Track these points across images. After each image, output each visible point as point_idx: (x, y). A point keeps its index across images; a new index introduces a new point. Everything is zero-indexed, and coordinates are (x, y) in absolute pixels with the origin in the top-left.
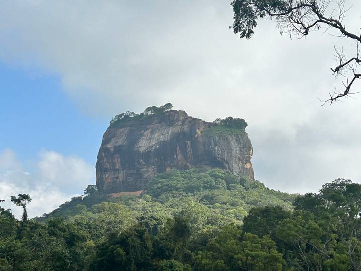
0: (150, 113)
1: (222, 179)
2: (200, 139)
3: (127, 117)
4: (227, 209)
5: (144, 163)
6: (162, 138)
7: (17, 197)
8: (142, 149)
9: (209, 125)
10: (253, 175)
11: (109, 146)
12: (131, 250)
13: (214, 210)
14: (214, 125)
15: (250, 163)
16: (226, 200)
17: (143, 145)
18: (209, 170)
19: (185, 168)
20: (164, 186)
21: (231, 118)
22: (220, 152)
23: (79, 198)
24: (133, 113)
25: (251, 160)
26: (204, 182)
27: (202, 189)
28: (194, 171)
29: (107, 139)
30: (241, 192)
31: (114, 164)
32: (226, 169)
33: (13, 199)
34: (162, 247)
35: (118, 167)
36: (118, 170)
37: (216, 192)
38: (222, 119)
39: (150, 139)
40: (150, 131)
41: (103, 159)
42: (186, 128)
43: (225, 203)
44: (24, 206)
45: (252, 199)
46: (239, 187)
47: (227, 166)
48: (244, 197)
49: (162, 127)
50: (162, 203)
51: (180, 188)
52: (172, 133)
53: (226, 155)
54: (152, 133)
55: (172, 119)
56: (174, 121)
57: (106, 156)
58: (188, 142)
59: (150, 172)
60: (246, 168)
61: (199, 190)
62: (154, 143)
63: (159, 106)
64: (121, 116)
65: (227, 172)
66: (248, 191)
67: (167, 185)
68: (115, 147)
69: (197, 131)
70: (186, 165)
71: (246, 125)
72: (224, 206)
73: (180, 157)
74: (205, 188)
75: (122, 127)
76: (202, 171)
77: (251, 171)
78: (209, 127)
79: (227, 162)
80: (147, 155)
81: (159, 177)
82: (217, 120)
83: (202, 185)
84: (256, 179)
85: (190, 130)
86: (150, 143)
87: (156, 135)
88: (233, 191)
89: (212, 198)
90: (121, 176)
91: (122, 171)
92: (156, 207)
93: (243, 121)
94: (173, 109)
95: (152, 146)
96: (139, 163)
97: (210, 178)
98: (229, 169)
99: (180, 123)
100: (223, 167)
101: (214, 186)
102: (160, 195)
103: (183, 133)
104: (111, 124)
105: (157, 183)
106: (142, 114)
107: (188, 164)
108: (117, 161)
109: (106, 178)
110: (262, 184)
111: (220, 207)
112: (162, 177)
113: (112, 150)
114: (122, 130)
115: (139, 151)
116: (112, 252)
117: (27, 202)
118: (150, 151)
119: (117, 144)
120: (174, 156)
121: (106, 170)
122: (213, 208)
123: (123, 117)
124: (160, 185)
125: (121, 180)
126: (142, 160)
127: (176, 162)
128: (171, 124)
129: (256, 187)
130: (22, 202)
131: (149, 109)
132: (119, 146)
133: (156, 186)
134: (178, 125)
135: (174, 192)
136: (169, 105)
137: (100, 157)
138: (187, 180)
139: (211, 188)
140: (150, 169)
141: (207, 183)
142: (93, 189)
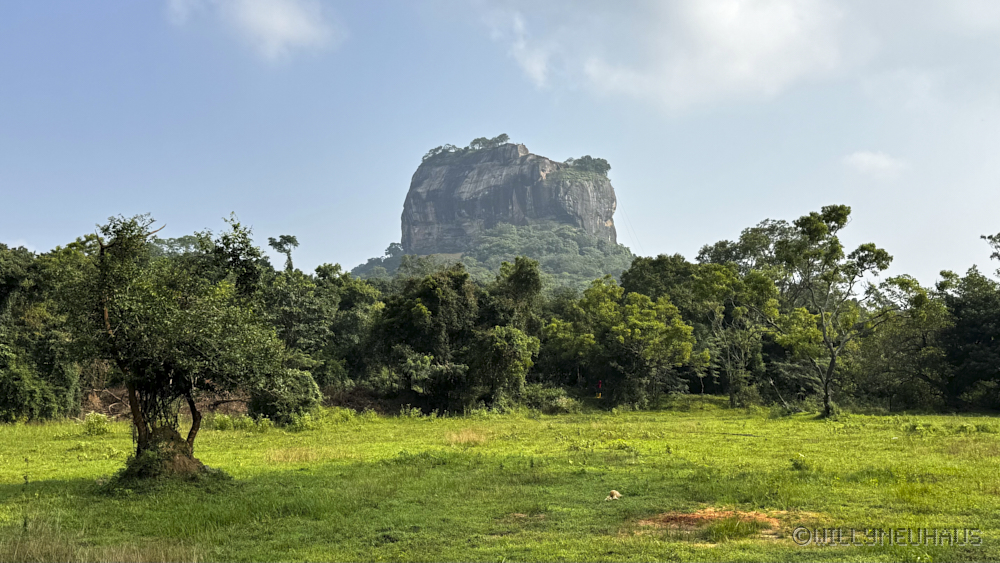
0: (477, 147)
1: (573, 239)
2: (545, 184)
3: (445, 151)
4: (579, 280)
5: (467, 215)
6: (493, 182)
7: (278, 240)
8: (465, 196)
9: (559, 166)
10: (615, 236)
11: (420, 190)
12: (441, 308)
13: (561, 280)
14: (566, 166)
15: (612, 220)
16: (577, 268)
17: (466, 190)
18: (556, 227)
19: (523, 223)
20: (494, 246)
21: (589, 157)
22: (571, 203)
23: (378, 260)
24: (454, 147)
25: (613, 217)
26: (549, 243)
27: (544, 252)
28: (534, 228)
29: (417, 180)
30: (598, 258)
31: (426, 216)
32: (578, 226)
33: (273, 243)
34: (493, 305)
35: (431, 219)
36: (430, 223)
37: (564, 256)
38: (575, 158)
39: (477, 182)
40: (476, 171)
41: (411, 208)
42: (526, 169)
43: (576, 272)
44: (288, 252)
45: (614, 268)
46: (597, 252)
47: (580, 223)
48: (602, 265)
49: (493, 166)
50: (490, 269)
51: (514, 250)
52: (507, 175)
53: (579, 207)
54: (480, 174)
55: (507, 155)
56: (510, 158)
57: (415, 204)
58: (528, 188)
59: (473, 228)
60: (607, 228)
61: (541, 254)
62: (481, 188)
63: (489, 138)
64: (437, 149)
65: (580, 231)
66: (608, 257)
67: (498, 245)
68: (428, 191)
69: (542, 173)
70: (524, 219)
71: (608, 167)
72: (575, 276)
73: (516, 208)
74: (549, 251)
75: (438, 165)
76: (545, 228)
77: (613, 231)
78: (558, 168)
79: (580, 217)
80: (471, 204)
81: (486, 234)
82: (570, 160)
83: (546, 247)
84: (618, 243)
85: (532, 172)
86: (476, 187)
87: (486, 177)
88: (588, 257)
89: (558, 265)
90: (435, 230)
91: (436, 226)
92: (482, 273)
93: (604, 161)
94: (509, 142)
95: (479, 192)
96: (460, 215)
97: (557, 238)
98: (583, 226)
99: (518, 162)
100: (576, 225)
101: (562, 249)
102: (487, 258)
103: (522, 176)
104: (424, 160)
105: (484, 242)
106: (467, 148)
107: (527, 218)
108: (430, 210)
109: (415, 234)
110: (628, 249)
111: (570, 277)
112: (490, 235)
113: (424, 196)
114: (438, 169)
115: (460, 198)
116: (409, 310)
117: (292, 247)
118: (476, 199)
119: (432, 189)
120: (507, 208)
121: (415, 223)
122: (560, 277)
123: (440, 151)
124: (487, 245)
125: (435, 237)
126: (464, 211)
127: (510, 215)
128: (507, 163)
129: (619, 252)
130: (286, 247)
131: (476, 141)
132: (434, 191)
133: (482, 246)
134: (515, 164)
135: (507, 254)
136: (503, 137)
137: (407, 205)
138: (525, 240)
139: (557, 251)
140: (475, 224)
141: (552, 244)
142: (397, 248)
